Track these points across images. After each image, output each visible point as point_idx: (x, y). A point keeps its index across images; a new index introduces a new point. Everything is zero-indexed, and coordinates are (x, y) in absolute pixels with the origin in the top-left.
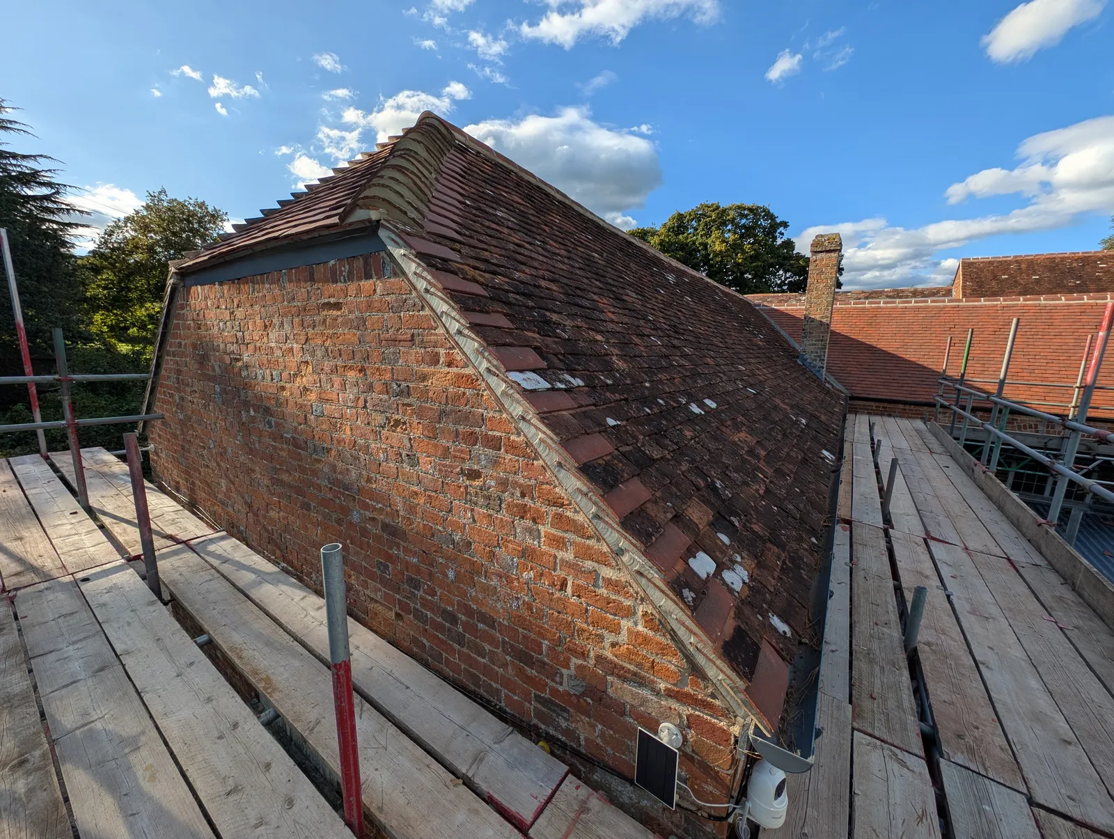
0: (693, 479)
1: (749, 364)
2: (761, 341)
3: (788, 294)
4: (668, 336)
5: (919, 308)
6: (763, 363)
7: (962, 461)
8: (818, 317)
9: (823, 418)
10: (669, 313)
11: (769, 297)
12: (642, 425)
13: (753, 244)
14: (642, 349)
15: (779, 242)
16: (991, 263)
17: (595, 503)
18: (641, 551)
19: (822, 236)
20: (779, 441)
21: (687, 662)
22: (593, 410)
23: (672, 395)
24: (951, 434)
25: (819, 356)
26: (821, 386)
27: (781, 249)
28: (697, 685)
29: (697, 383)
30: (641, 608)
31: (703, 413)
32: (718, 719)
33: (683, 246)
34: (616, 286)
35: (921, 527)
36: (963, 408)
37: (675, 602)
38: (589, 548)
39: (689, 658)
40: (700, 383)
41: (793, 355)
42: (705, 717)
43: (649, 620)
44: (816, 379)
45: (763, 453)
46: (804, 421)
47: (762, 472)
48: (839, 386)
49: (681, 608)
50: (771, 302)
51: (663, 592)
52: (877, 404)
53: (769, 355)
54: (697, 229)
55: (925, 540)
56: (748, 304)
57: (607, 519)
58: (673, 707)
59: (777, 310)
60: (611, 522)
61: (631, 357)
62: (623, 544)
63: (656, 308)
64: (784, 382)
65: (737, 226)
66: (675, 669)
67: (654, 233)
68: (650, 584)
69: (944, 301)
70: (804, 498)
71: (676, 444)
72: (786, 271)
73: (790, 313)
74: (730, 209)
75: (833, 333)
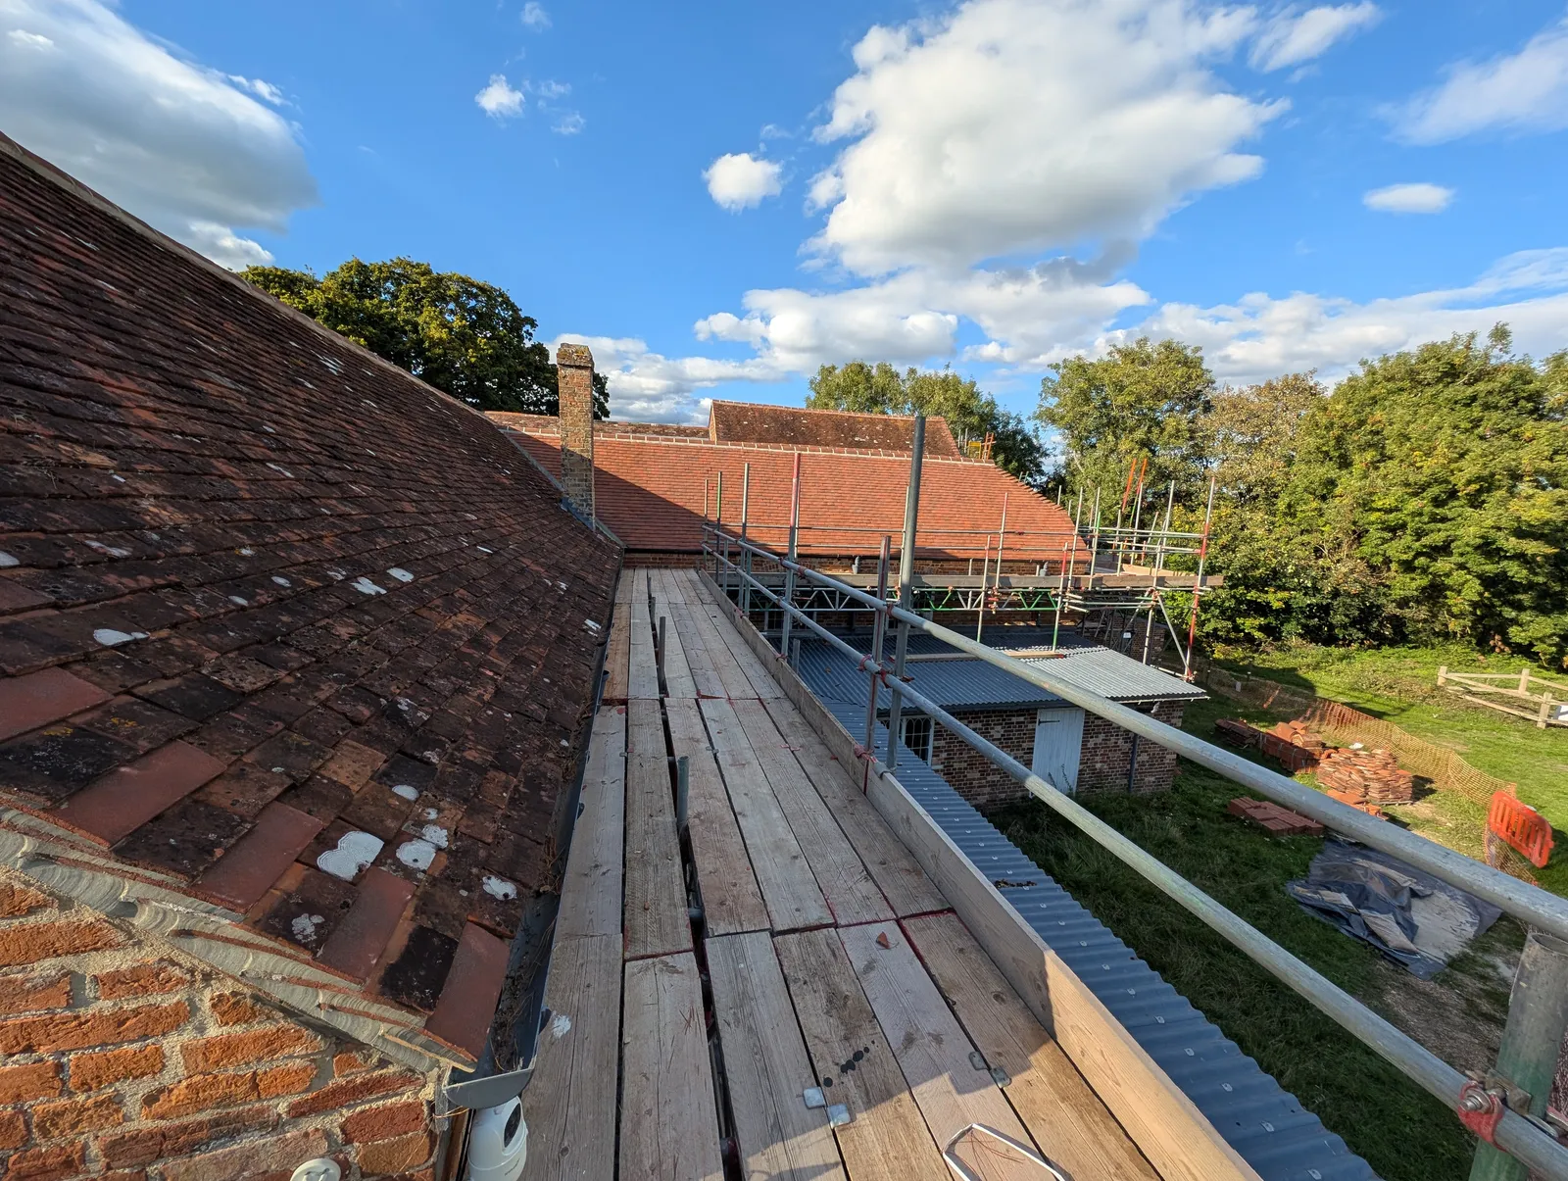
0: (347, 708)
1: (485, 510)
2: (507, 478)
3: (548, 417)
4: (314, 464)
5: (680, 447)
6: (509, 509)
7: (726, 608)
8: (577, 450)
9: (590, 578)
10: (322, 424)
11: (521, 418)
12: (221, 630)
13: (489, 339)
14: (240, 484)
15: (528, 344)
16: (734, 407)
17: (27, 832)
18: (178, 889)
19: (569, 346)
20: (526, 617)
21: (325, 1036)
22: (49, 618)
23: (312, 568)
24: (716, 582)
25: (585, 500)
26: (590, 537)
27: (531, 355)
28: (351, 1063)
29: (375, 544)
30: (207, 994)
31: (383, 592)
32: (396, 1095)
33: (374, 319)
34: (172, 359)
35: (694, 689)
36: (722, 554)
37: (272, 951)
38: (38, 931)
39: (324, 1030)
40: (382, 542)
41: (554, 498)
42: (374, 1106)
43: (230, 1009)
44: (584, 530)
45: (495, 639)
46: (563, 586)
47: (491, 666)
48: (614, 538)
49: (290, 957)
50: (525, 425)
51: (245, 944)
52: (654, 555)
53: (519, 498)
54: (397, 297)
55: (696, 700)
56: (489, 424)
57: (74, 855)
58: (311, 1129)
59: (529, 437)
60: (86, 858)
61: (202, 500)
62: (128, 891)
63: (288, 412)
64: (539, 535)
65: (462, 306)
66: (305, 1063)
67: (311, 285)
68: (213, 943)
69: (686, 441)
70: (556, 689)
71: (312, 653)
72: (541, 386)
73: (547, 442)
74: (450, 279)
75: (599, 471)
